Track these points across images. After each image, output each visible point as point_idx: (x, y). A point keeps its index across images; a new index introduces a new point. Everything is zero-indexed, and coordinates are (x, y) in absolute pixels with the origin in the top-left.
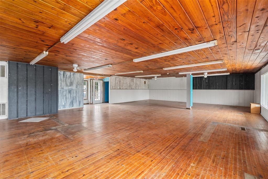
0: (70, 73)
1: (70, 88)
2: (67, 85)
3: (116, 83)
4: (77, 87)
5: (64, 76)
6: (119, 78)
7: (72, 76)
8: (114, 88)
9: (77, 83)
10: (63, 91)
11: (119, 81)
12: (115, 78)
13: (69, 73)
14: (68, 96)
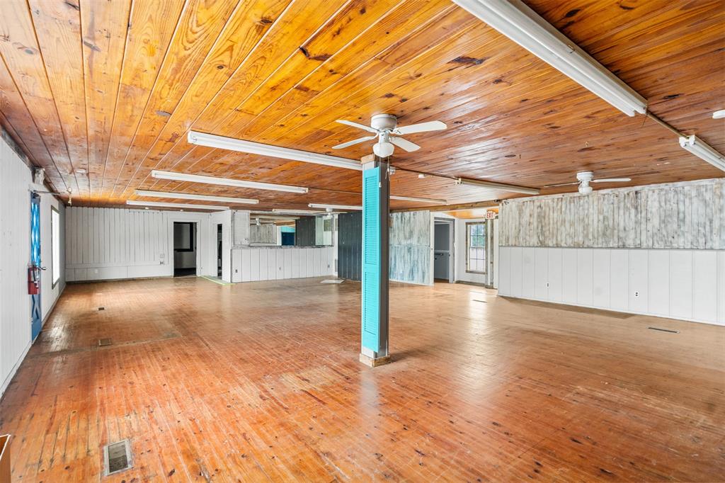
0: (410, 214)
1: (409, 242)
2: (405, 238)
3: (520, 224)
4: (418, 241)
5: (402, 220)
6: (537, 204)
7: (412, 219)
8: (512, 241)
9: (420, 231)
10: (401, 249)
11: (536, 215)
12: (518, 206)
13: (408, 213)
14: (407, 257)
